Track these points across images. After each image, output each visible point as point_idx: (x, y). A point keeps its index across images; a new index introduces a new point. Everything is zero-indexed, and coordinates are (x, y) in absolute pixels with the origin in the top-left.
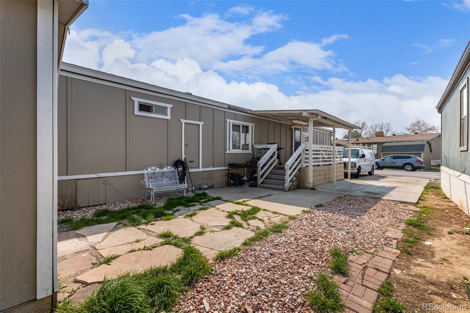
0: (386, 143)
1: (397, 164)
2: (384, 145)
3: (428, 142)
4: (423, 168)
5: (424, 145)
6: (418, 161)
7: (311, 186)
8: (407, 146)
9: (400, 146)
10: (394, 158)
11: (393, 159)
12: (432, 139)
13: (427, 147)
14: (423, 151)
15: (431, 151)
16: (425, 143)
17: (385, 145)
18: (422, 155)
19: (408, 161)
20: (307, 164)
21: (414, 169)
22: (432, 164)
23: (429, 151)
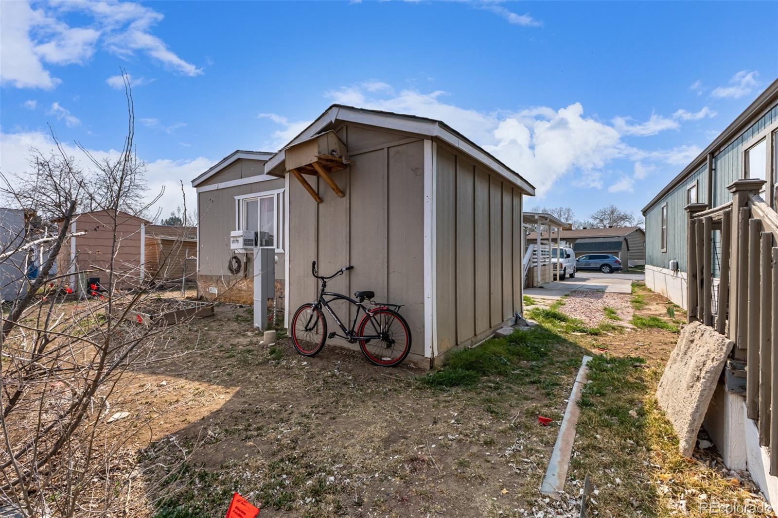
0: (578, 240)
1: (592, 266)
2: (576, 242)
3: (625, 239)
4: (621, 270)
5: (622, 242)
6: (617, 261)
7: (539, 285)
8: (603, 243)
9: (595, 243)
10: (591, 258)
11: (589, 259)
12: (629, 235)
13: (624, 245)
14: (620, 250)
15: (628, 250)
16: (622, 239)
17: (578, 241)
18: (620, 254)
19: (606, 261)
20: (536, 264)
21: (612, 271)
22: (630, 265)
23: (626, 250)
